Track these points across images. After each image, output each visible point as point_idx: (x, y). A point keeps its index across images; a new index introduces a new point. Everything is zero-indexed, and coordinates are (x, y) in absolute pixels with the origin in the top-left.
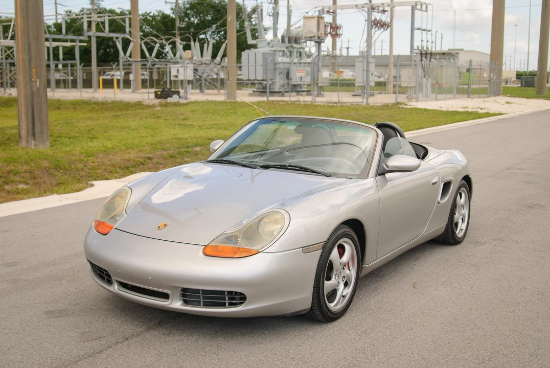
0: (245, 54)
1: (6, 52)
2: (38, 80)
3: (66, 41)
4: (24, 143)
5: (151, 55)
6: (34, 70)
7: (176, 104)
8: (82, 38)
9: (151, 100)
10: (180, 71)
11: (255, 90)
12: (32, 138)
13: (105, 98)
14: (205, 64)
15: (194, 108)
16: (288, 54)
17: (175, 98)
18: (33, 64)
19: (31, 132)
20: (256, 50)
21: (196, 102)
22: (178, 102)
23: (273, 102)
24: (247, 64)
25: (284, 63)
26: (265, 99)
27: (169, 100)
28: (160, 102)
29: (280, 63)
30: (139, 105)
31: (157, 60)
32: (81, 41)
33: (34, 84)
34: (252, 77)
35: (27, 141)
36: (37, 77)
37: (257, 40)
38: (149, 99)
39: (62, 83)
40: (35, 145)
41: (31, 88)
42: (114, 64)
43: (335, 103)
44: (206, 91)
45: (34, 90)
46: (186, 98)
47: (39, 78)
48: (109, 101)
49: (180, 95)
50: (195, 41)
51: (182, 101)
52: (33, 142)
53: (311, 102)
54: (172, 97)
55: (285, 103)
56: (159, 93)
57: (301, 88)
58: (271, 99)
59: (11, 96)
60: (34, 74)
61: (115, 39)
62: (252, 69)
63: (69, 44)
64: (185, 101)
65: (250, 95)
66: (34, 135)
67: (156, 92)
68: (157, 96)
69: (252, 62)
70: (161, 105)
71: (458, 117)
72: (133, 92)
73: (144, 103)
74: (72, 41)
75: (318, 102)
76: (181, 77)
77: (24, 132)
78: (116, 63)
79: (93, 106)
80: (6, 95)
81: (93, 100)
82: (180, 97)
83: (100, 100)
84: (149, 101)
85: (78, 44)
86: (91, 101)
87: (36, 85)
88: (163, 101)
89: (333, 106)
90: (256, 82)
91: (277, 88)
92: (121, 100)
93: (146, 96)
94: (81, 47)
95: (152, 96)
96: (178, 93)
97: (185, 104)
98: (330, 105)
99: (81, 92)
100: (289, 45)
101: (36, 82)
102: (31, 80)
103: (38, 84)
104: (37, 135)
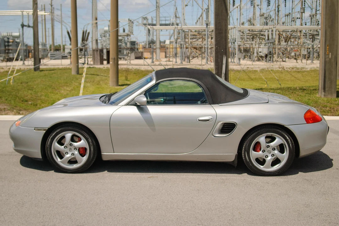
2: (330, 53)
6: (328, 47)
12: (323, 91)
18: (328, 43)
19: (323, 87)
33: (327, 56)
35: (321, 93)
36: (330, 51)
40: (324, 95)
41: (325, 59)
45: (327, 60)
47: (331, 53)
52: (323, 93)
60: (328, 50)
66: (324, 89)
101: (329, 55)
102: (325, 53)
103: (330, 56)
104: (327, 89)
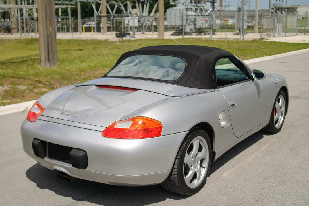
0: (169, 10)
1: (29, 12)
2: (51, 28)
3: (63, 5)
4: (43, 65)
5: (112, 12)
6: (48, 22)
7: (129, 41)
8: (72, 3)
9: (114, 38)
10: (130, 21)
11: (175, 31)
12: (48, 61)
13: (86, 37)
14: (145, 17)
15: (140, 43)
16: (195, 10)
17: (127, 38)
18: (48, 18)
19: (47, 58)
20: (175, 8)
21: (140, 40)
22: (130, 39)
23: (186, 39)
24: (170, 16)
25: (192, 15)
26: (181, 37)
27: (124, 38)
28: (119, 40)
29: (189, 16)
30: (106, 42)
31: (116, 15)
32: (71, 5)
34: (173, 24)
35: (45, 64)
36: (50, 26)
37: (176, 2)
38: (112, 38)
39: (61, 29)
40: (50, 66)
41: (47, 32)
42: (92, 18)
43: (224, 39)
44: (146, 33)
45: (48, 34)
46: (134, 37)
48: (89, 39)
49: (131, 35)
50: (138, 3)
51: (132, 39)
52: (48, 64)
53: (209, 38)
54: (126, 36)
55: (193, 39)
56: (118, 34)
57: (202, 30)
58: (185, 37)
59: (32, 38)
60: (48, 24)
61: (91, 3)
62: (173, 19)
63: (64, 7)
64: (134, 39)
65: (172, 35)
66: (49, 60)
67: (116, 34)
68: (117, 36)
69: (173, 16)
70: (119, 41)
71: (300, 47)
72: (103, 34)
73: (110, 40)
74: (67, 5)
75: (214, 38)
76: (131, 25)
77: (43, 58)
78: (93, 17)
79: (80, 42)
80: (29, 37)
81: (80, 39)
82: (130, 37)
83: (84, 39)
84: (112, 39)
85: (70, 6)
86: (78, 39)
87: (50, 30)
88: (120, 39)
89: (223, 41)
90: (175, 27)
91: (188, 30)
92: (96, 38)
93: (111, 36)
94: (71, 8)
95: (114, 36)
96: (129, 34)
97: (134, 41)
98: (221, 40)
99: (73, 34)
100: (195, 4)
101: (49, 29)
102: (47, 27)
103: (51, 30)
104: (51, 60)
